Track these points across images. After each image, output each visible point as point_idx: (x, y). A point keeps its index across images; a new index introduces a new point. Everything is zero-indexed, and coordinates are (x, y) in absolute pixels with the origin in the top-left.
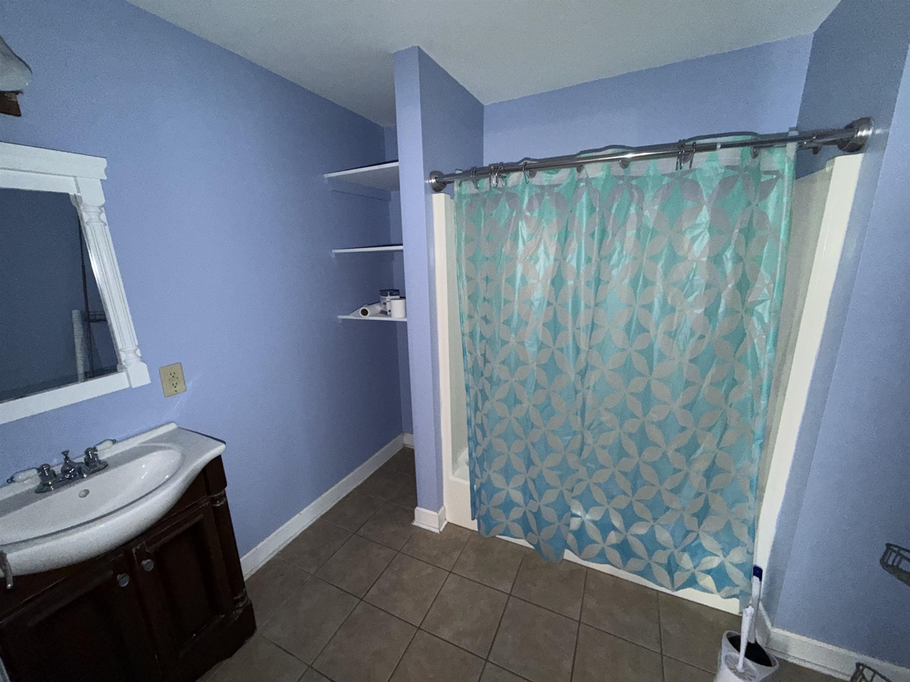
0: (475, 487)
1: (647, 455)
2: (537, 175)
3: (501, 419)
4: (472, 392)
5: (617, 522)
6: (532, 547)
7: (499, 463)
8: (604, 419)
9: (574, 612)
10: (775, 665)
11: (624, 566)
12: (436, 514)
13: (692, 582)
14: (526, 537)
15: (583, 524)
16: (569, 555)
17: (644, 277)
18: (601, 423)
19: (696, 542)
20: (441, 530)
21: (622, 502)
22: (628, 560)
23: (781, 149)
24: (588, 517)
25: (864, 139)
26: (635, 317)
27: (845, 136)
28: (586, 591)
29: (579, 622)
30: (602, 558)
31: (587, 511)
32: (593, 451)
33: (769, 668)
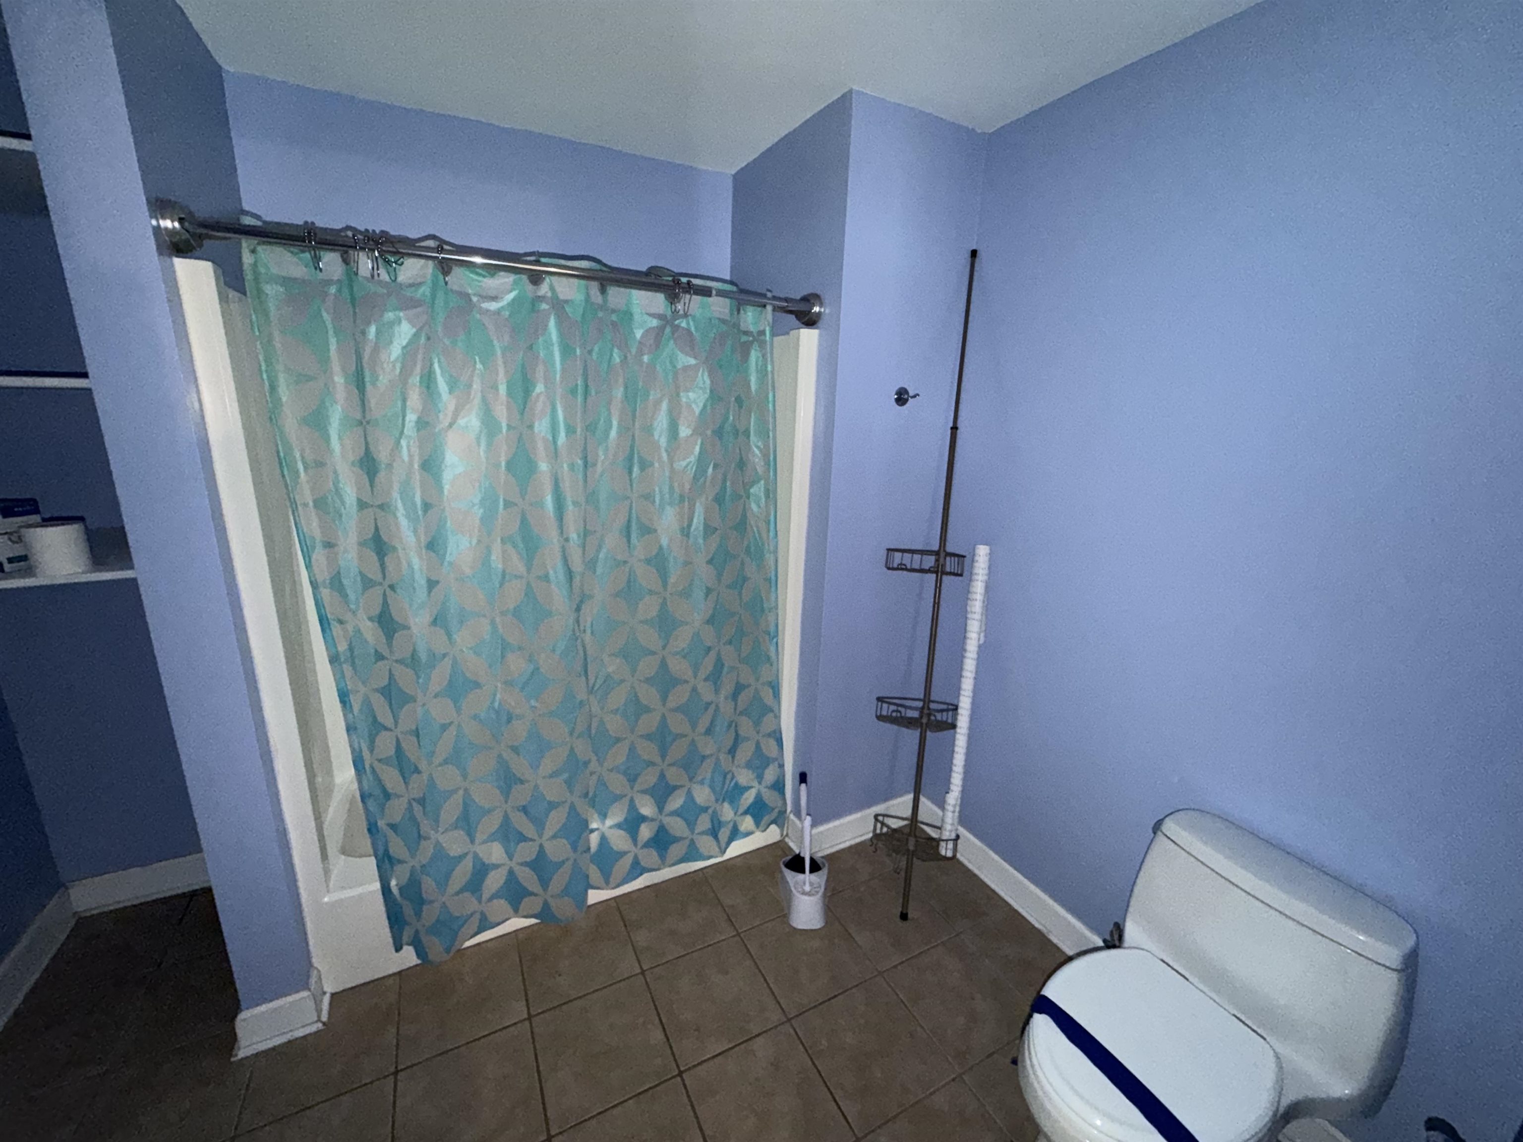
0: (393, 883)
1: (673, 701)
2: (453, 272)
3: (444, 727)
4: (356, 703)
5: (647, 809)
6: (533, 921)
7: (450, 811)
8: (610, 669)
9: (628, 965)
10: (824, 866)
11: (664, 862)
12: (305, 994)
13: (735, 834)
14: (516, 912)
15: (603, 839)
16: (595, 896)
17: (640, 457)
18: (608, 677)
19: (734, 781)
20: (324, 1018)
21: (649, 778)
22: (666, 849)
23: (759, 309)
24: (609, 822)
25: (819, 314)
26: (634, 515)
27: (802, 307)
28: (629, 928)
29: (643, 972)
30: (638, 869)
31: (604, 816)
32: (602, 722)
33: (820, 872)
